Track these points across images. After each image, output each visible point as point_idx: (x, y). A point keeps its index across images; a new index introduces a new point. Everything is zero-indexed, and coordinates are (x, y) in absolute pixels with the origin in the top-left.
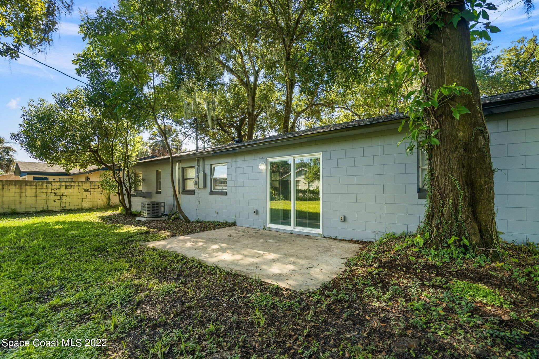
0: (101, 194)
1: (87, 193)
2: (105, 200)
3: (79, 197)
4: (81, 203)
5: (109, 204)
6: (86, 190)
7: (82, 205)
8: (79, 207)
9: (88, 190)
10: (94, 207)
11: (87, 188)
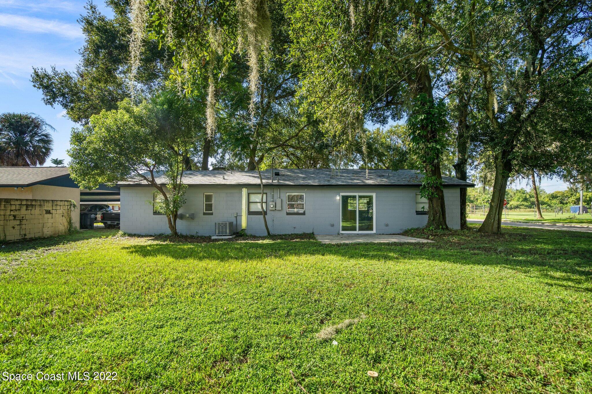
0: (63, 216)
1: (48, 215)
2: (66, 224)
3: (41, 222)
4: (42, 230)
5: (69, 230)
6: (48, 212)
7: (43, 232)
8: (40, 235)
9: (50, 211)
10: (55, 234)
11: (49, 209)
